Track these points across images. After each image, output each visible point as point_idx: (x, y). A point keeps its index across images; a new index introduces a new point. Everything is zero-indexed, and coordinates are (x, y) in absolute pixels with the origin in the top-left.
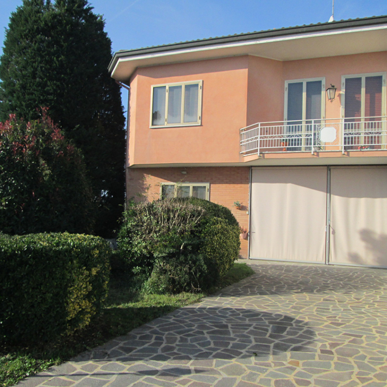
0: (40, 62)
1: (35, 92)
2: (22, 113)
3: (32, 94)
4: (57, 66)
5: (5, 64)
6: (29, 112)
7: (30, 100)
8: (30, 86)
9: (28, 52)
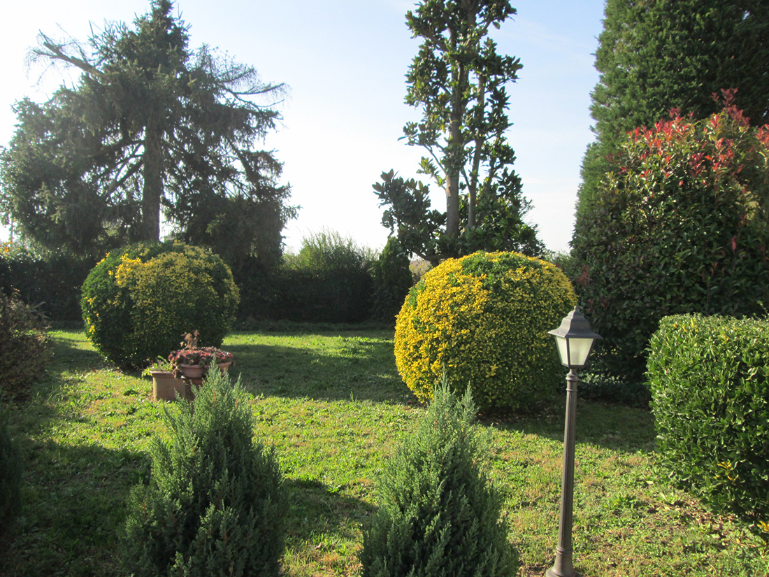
0: (671, 28)
1: (664, 80)
2: (642, 119)
3: (657, 84)
4: (701, 29)
5: (608, 45)
6: (654, 114)
7: (653, 95)
8: (654, 72)
9: (648, 16)
